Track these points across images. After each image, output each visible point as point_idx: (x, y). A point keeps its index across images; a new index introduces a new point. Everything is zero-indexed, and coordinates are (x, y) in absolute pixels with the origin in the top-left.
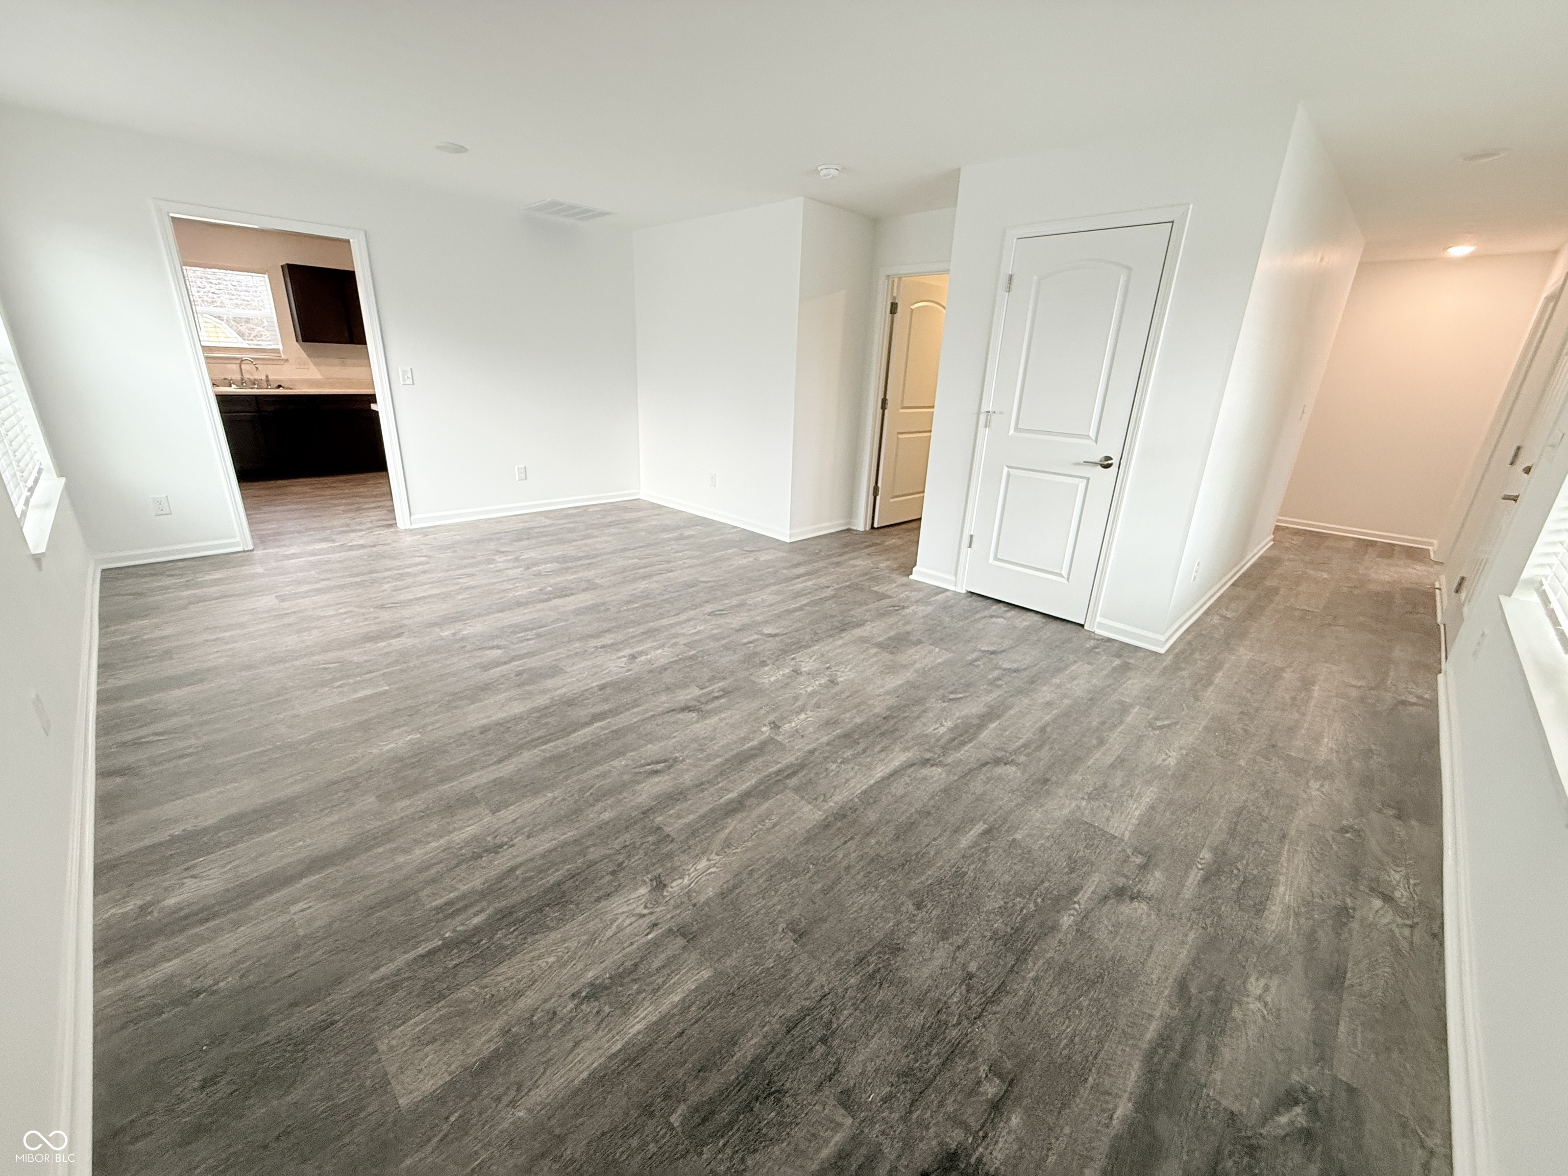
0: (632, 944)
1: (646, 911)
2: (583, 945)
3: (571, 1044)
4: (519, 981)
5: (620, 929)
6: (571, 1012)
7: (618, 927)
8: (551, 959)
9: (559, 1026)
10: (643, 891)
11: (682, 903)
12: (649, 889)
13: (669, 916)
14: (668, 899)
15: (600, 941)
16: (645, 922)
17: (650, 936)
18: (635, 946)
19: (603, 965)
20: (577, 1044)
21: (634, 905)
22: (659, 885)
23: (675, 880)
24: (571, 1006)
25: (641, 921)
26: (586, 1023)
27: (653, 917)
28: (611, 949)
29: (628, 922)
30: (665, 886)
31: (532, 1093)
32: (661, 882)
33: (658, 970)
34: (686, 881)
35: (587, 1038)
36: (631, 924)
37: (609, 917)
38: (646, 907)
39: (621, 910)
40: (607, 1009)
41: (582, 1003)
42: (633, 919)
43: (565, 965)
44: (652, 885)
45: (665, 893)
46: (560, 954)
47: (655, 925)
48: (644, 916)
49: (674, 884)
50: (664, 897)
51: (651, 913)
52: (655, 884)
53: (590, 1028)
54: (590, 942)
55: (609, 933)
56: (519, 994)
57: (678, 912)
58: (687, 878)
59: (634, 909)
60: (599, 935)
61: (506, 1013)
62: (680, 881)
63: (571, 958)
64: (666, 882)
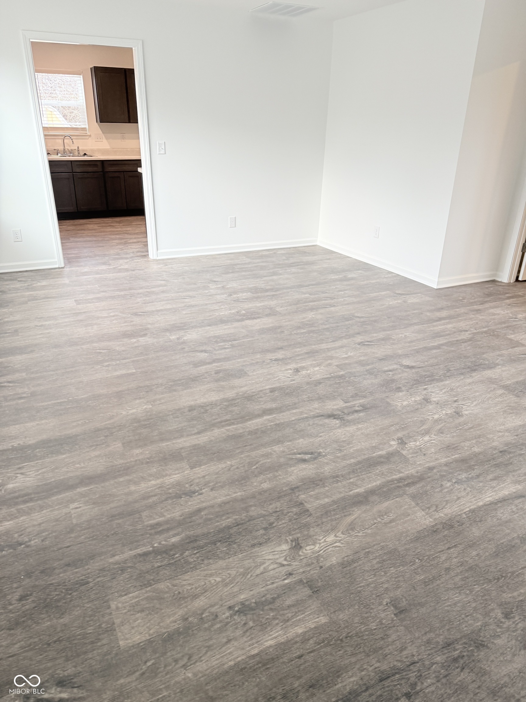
0: (273, 583)
1: (285, 563)
2: (240, 575)
3: (225, 640)
4: (196, 588)
5: (265, 571)
6: (227, 618)
7: (264, 568)
8: (218, 579)
9: (218, 626)
10: (285, 547)
11: (313, 563)
12: (290, 547)
13: (301, 570)
14: (302, 558)
15: (251, 576)
16: (284, 570)
17: (286, 581)
18: (275, 585)
19: (252, 593)
20: (229, 641)
21: (277, 556)
22: (297, 546)
23: (309, 545)
24: (227, 614)
25: (281, 569)
26: (236, 628)
27: (290, 569)
28: (258, 583)
29: (272, 567)
30: (301, 547)
31: (198, 664)
32: (299, 544)
33: (289, 607)
34: (317, 548)
35: (235, 639)
36: (274, 569)
37: (259, 560)
38: (285, 560)
39: (267, 558)
40: (251, 624)
41: (235, 615)
42: (276, 566)
43: (226, 585)
44: (292, 545)
45: (301, 553)
46: (224, 577)
47: (291, 574)
48: (283, 565)
49: (308, 548)
50: (300, 556)
51: (288, 565)
52: (294, 544)
53: (239, 633)
54: (244, 574)
55: (258, 571)
56: (195, 597)
57: (309, 569)
58: (318, 545)
59: (277, 559)
60: (251, 571)
61: (186, 607)
62: (312, 547)
63: (231, 582)
64: (302, 545)
